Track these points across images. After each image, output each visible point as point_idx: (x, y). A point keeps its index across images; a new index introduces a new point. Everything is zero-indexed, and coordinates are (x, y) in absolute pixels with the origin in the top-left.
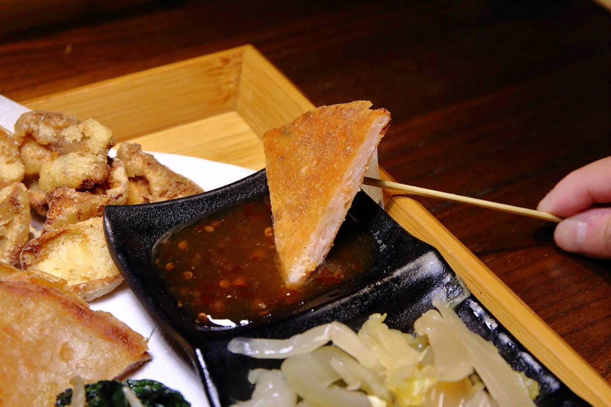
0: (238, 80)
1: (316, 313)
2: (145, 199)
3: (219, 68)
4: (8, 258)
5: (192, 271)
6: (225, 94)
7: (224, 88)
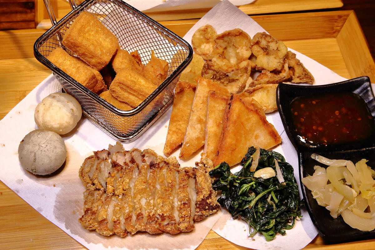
0: (342, 26)
1: (344, 152)
2: (291, 76)
3: (336, 20)
4: (238, 88)
5: (304, 119)
6: (334, 31)
7: (335, 28)
